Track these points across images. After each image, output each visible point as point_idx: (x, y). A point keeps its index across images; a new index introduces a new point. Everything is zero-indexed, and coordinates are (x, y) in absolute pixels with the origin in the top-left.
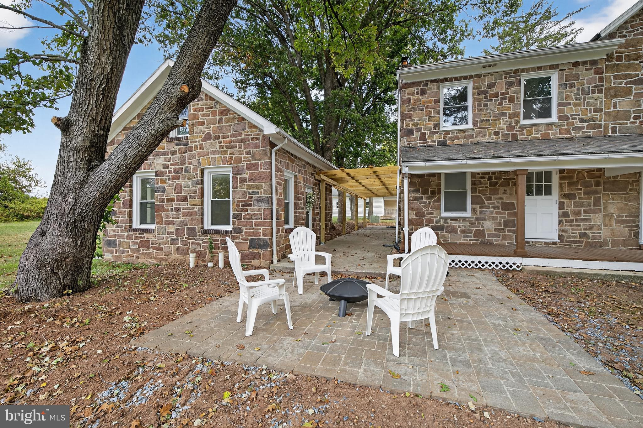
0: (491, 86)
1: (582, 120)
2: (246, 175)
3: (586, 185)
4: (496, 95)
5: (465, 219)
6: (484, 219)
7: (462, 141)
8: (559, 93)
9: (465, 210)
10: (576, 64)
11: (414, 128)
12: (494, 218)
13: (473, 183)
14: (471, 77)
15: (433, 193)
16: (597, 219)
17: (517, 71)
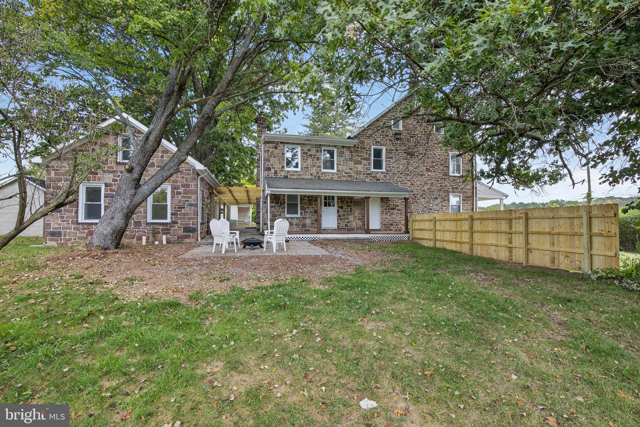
0: (309, 150)
1: (345, 173)
2: (181, 190)
3: (347, 202)
4: (311, 155)
5: (297, 218)
6: (306, 218)
7: (295, 177)
8: (337, 159)
9: (297, 213)
10: (343, 147)
11: (271, 167)
12: (310, 218)
13: (301, 199)
14: (300, 144)
15: (281, 203)
16: (351, 218)
17: (320, 145)
